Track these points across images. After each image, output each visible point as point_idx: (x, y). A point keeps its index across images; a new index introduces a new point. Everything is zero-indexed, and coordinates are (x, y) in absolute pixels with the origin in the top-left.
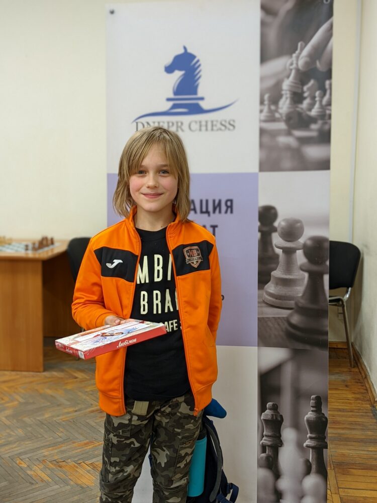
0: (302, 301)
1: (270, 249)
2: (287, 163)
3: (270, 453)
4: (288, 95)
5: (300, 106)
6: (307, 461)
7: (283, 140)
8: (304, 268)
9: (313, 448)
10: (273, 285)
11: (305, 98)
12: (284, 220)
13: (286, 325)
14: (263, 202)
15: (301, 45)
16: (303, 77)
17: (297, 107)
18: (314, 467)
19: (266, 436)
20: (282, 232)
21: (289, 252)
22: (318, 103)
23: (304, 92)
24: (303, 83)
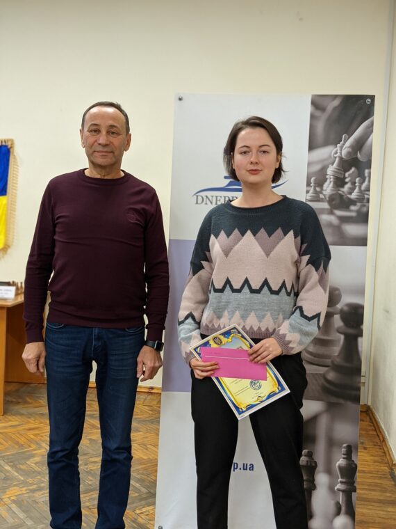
0: (338, 360)
4: (332, 180)
5: (342, 189)
6: (338, 503)
7: (326, 218)
8: (340, 331)
9: (343, 491)
10: (312, 345)
11: (347, 183)
13: (323, 381)
16: (345, 165)
17: (339, 190)
18: (343, 509)
21: (330, 316)
22: (357, 188)
23: (346, 178)
24: (345, 171)
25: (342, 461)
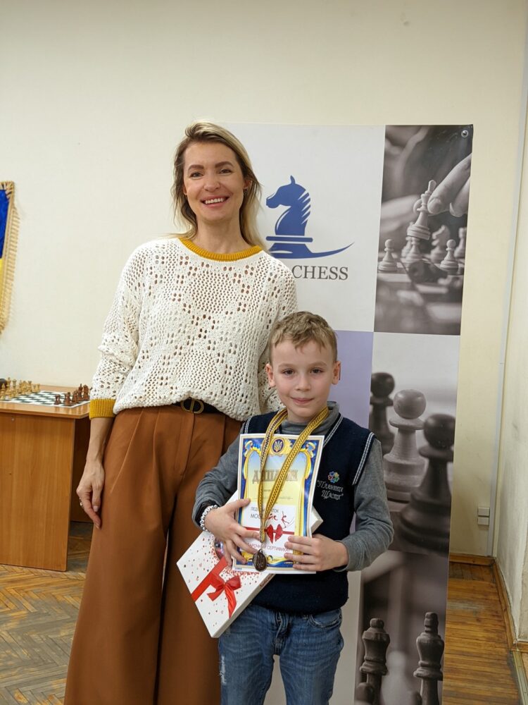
0: (420, 493)
1: (384, 426)
2: (409, 324)
3: (371, 683)
4: (413, 243)
5: (427, 256)
6: (417, 695)
7: (404, 295)
9: (425, 678)
11: (434, 247)
12: (402, 392)
13: (399, 521)
14: (378, 368)
16: (433, 221)
17: (424, 257)
18: (425, 702)
19: (367, 660)
20: (399, 407)
21: (406, 431)
22: (449, 253)
23: (434, 240)
24: (433, 229)
25: (424, 635)
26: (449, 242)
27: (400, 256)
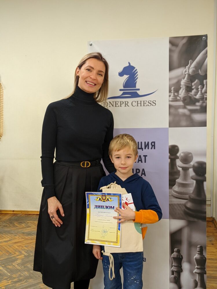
1: (175, 168)
2: (184, 123)
3: (176, 275)
4: (184, 88)
5: (190, 93)
6: (195, 281)
7: (181, 111)
8: (193, 178)
9: (198, 273)
10: (177, 187)
11: (193, 89)
12: (182, 153)
13: (184, 208)
14: (171, 143)
15: (191, 61)
16: (192, 78)
17: (189, 94)
18: (199, 284)
19: (174, 266)
20: (181, 159)
21: (185, 169)
22: (200, 91)
23: (193, 86)
24: (192, 82)
25: (197, 255)
26: (199, 87)
27: (178, 94)
